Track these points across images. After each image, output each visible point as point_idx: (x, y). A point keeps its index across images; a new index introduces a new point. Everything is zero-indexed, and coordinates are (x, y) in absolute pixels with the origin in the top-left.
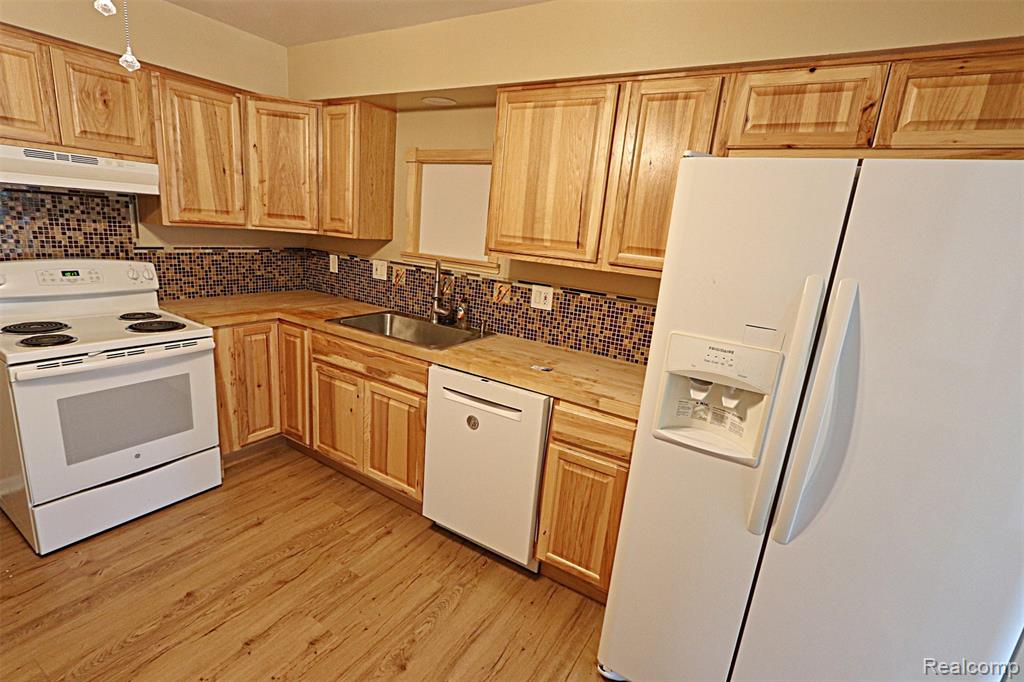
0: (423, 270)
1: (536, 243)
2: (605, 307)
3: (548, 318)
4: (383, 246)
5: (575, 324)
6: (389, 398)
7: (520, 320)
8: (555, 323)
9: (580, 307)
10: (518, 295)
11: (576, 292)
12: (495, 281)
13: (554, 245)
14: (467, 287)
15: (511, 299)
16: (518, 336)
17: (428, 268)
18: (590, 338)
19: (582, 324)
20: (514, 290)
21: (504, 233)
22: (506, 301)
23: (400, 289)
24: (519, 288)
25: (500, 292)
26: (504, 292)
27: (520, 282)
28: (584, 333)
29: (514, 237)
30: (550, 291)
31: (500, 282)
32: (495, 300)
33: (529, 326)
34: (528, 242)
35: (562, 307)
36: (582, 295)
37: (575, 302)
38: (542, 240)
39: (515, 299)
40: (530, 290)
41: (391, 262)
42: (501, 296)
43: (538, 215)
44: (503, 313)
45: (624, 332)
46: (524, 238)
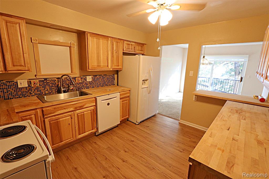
0: (48, 79)
1: (100, 67)
2: (102, 78)
3: (91, 83)
4: (22, 74)
5: (97, 82)
6: (84, 112)
7: (85, 85)
8: (93, 83)
9: (97, 79)
10: (83, 79)
11: (96, 76)
12: (76, 77)
13: (103, 67)
14: (67, 81)
15: (81, 81)
16: (85, 89)
17: (50, 78)
18: (100, 84)
19: (98, 82)
20: (82, 78)
21: (93, 65)
22: (80, 82)
23: (37, 88)
24: (83, 78)
25: (78, 80)
26: (79, 80)
27: (83, 76)
28: (99, 83)
29: (95, 66)
30: (91, 76)
31: (77, 77)
32: (77, 82)
33: (87, 86)
34: (98, 67)
35: (93, 79)
36: (97, 76)
37: (96, 78)
38: (101, 66)
39: (82, 81)
40: (86, 78)
41: (29, 79)
42: (78, 81)
43: (100, 61)
44: (80, 85)
45: (106, 81)
46: (97, 66)
